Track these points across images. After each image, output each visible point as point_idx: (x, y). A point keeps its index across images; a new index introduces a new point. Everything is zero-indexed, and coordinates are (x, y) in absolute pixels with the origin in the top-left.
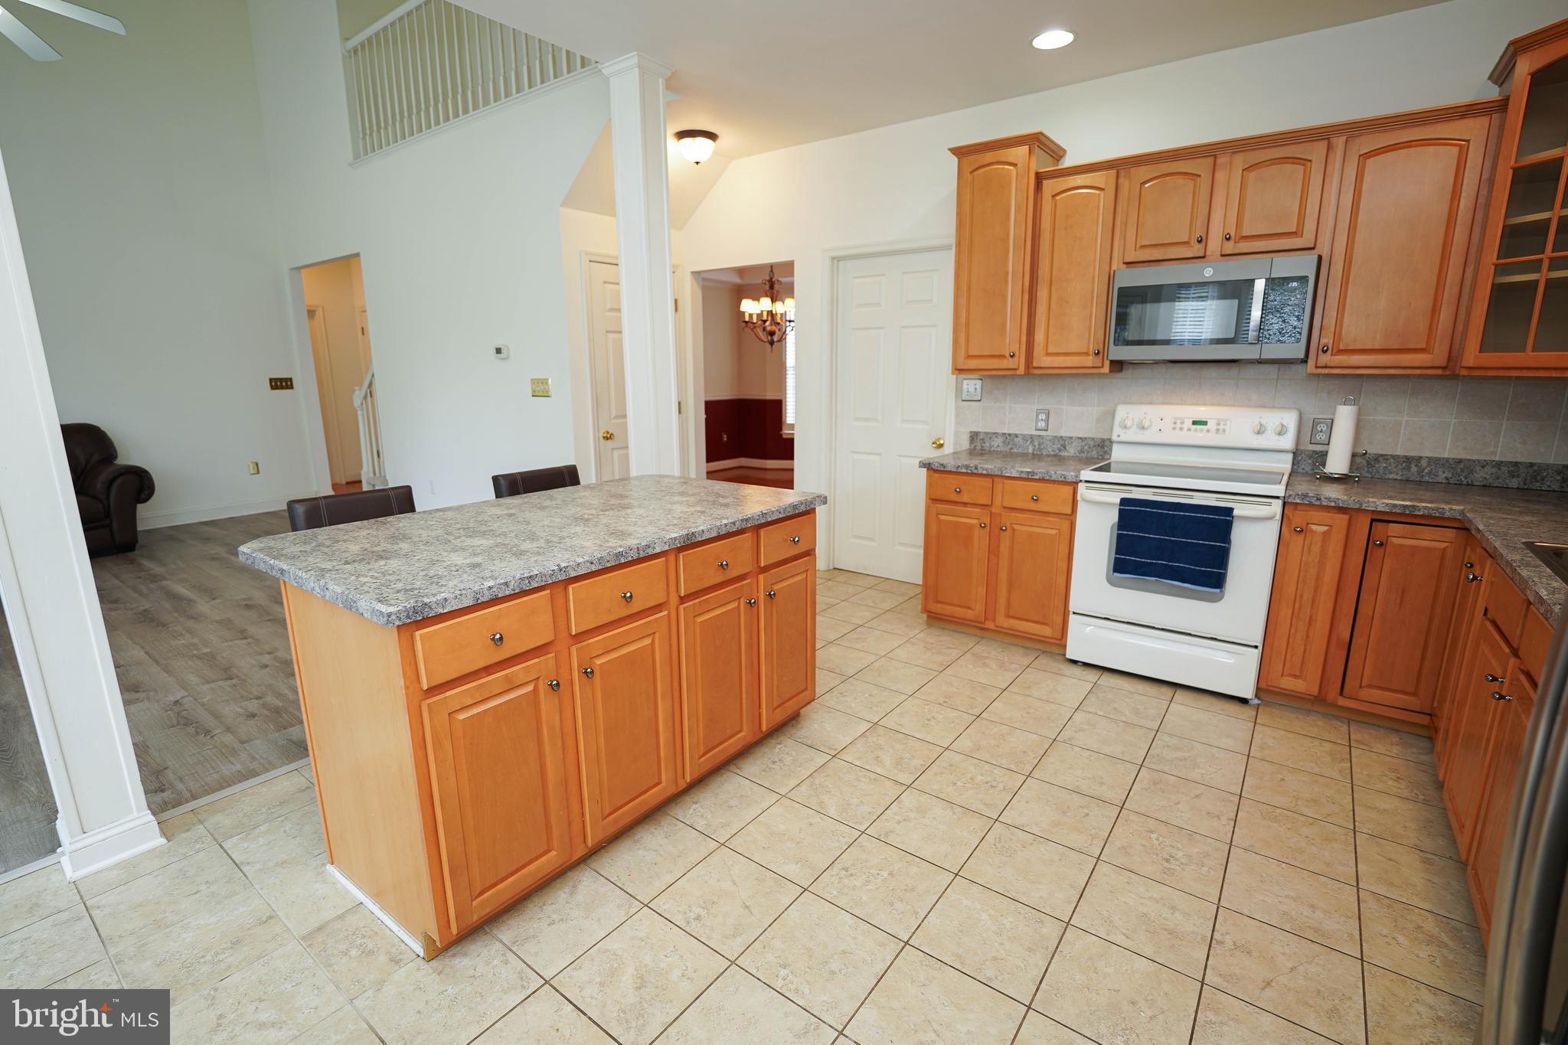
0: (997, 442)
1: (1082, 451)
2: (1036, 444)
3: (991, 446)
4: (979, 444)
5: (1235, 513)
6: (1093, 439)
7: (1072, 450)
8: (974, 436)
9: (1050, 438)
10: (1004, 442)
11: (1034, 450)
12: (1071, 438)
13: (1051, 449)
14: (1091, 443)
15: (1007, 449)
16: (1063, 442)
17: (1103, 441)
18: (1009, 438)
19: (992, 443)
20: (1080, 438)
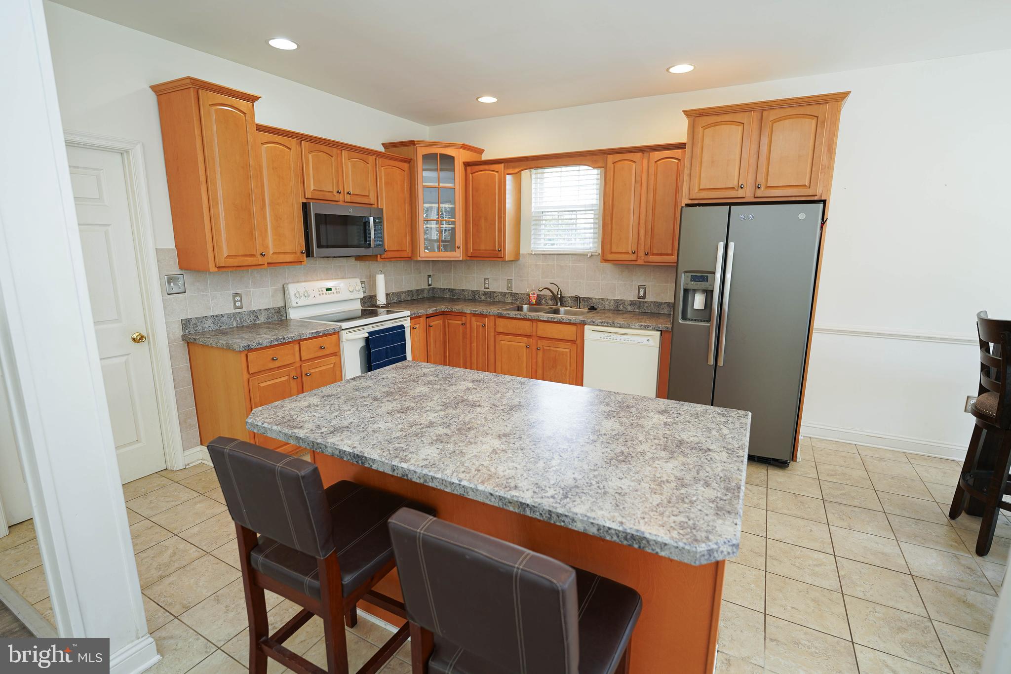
0: (208, 324)
1: (268, 318)
2: (238, 319)
3: (203, 328)
4: (192, 329)
5: (405, 326)
6: (273, 308)
7: (262, 319)
8: (186, 323)
9: (247, 313)
10: (213, 323)
11: (237, 324)
12: (261, 310)
13: (248, 321)
14: (273, 311)
15: (217, 328)
16: (255, 314)
17: (279, 308)
18: (216, 318)
19: (204, 326)
20: (266, 309)
